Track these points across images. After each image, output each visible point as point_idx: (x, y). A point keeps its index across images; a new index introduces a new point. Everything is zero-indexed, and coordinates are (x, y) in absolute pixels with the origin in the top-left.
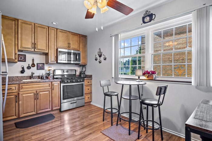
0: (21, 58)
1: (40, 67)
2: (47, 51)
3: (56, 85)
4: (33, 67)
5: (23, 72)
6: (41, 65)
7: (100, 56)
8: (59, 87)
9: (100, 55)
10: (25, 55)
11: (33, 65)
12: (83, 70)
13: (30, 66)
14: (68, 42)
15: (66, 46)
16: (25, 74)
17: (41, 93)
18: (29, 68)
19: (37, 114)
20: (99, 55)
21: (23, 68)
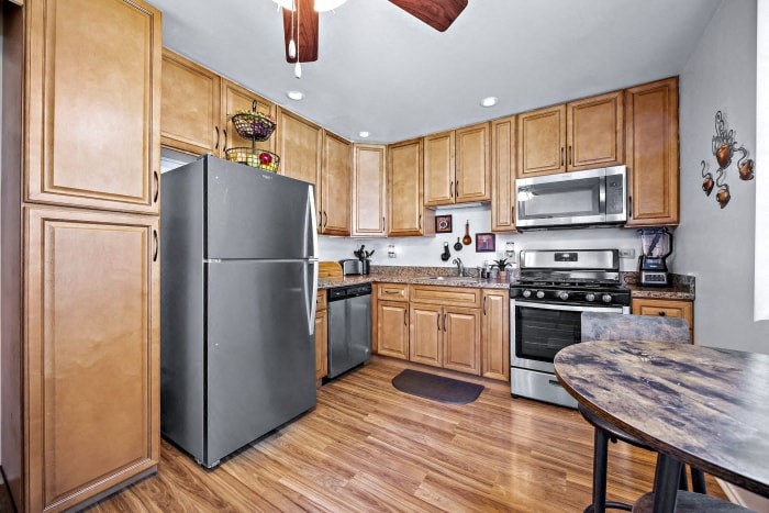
0: (442, 225)
1: (485, 244)
2: (487, 197)
3: (496, 301)
4: (467, 244)
5: (446, 257)
6: (485, 238)
7: (724, 162)
8: (506, 308)
9: (722, 155)
10: (450, 216)
11: (467, 239)
12: (657, 252)
13: (461, 241)
14: (563, 145)
15: (552, 163)
16: (450, 264)
17: (453, 316)
18: (458, 247)
19: (442, 369)
20: (718, 157)
21: (446, 248)
